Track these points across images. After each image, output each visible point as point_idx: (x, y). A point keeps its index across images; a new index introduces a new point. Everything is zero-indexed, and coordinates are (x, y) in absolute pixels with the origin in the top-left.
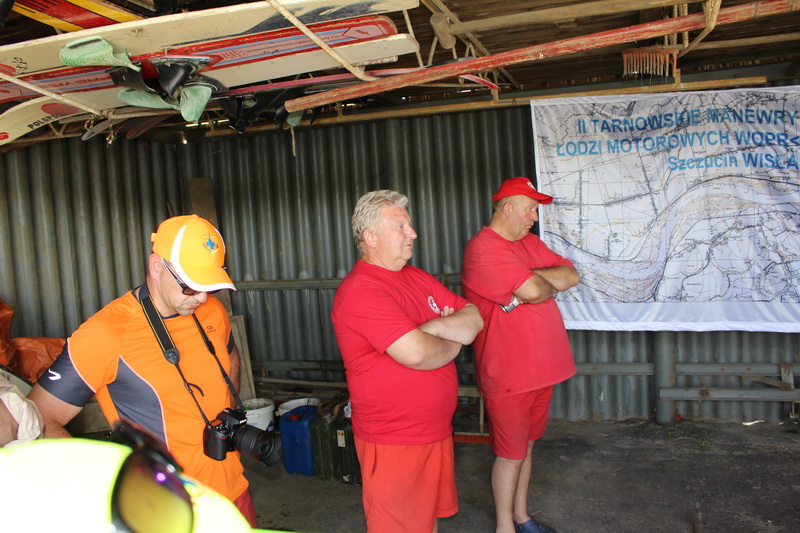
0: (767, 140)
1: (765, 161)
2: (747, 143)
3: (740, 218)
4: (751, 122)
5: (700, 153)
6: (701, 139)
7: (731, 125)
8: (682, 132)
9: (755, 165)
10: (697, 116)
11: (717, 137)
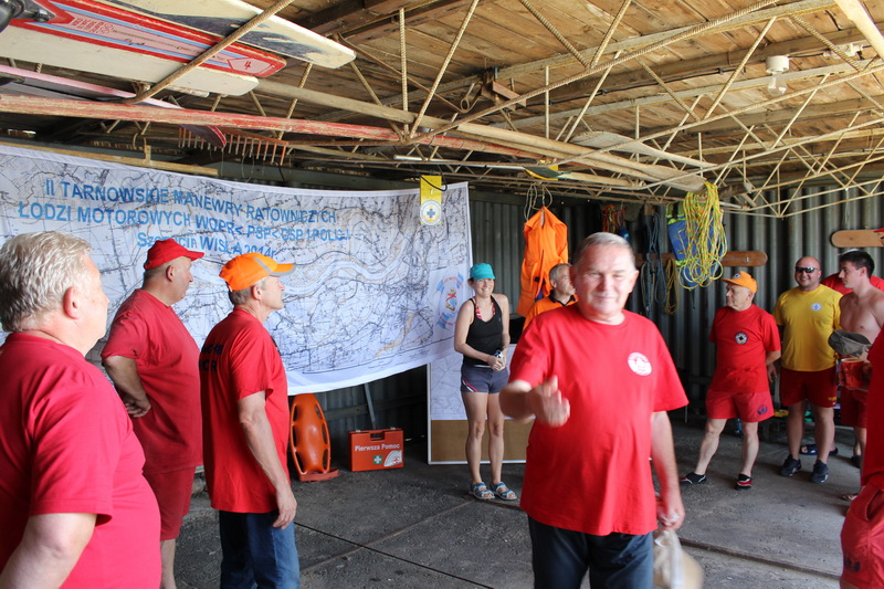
0: (220, 226)
1: (219, 245)
2: (205, 227)
3: (198, 297)
4: (208, 209)
5: (167, 232)
6: (168, 218)
7: (193, 208)
8: (151, 209)
9: (210, 248)
10: (166, 195)
11: (182, 219)
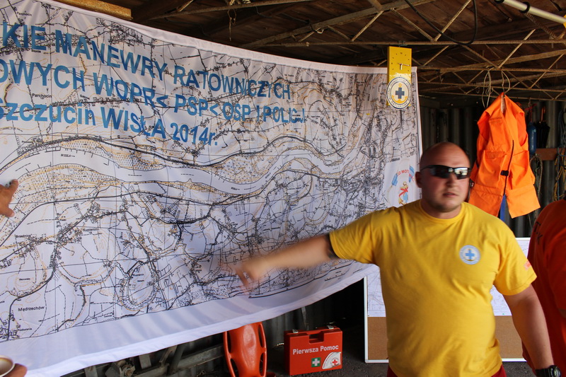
0: (133, 94)
1: (130, 122)
2: (109, 93)
3: (97, 201)
4: (114, 65)
5: (43, 97)
6: (44, 74)
7: (87, 62)
8: (13, 57)
9: (116, 126)
10: (40, 37)
11: (70, 77)
